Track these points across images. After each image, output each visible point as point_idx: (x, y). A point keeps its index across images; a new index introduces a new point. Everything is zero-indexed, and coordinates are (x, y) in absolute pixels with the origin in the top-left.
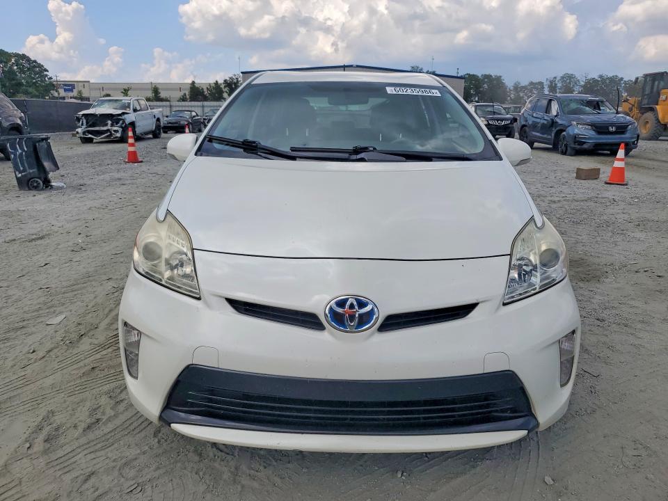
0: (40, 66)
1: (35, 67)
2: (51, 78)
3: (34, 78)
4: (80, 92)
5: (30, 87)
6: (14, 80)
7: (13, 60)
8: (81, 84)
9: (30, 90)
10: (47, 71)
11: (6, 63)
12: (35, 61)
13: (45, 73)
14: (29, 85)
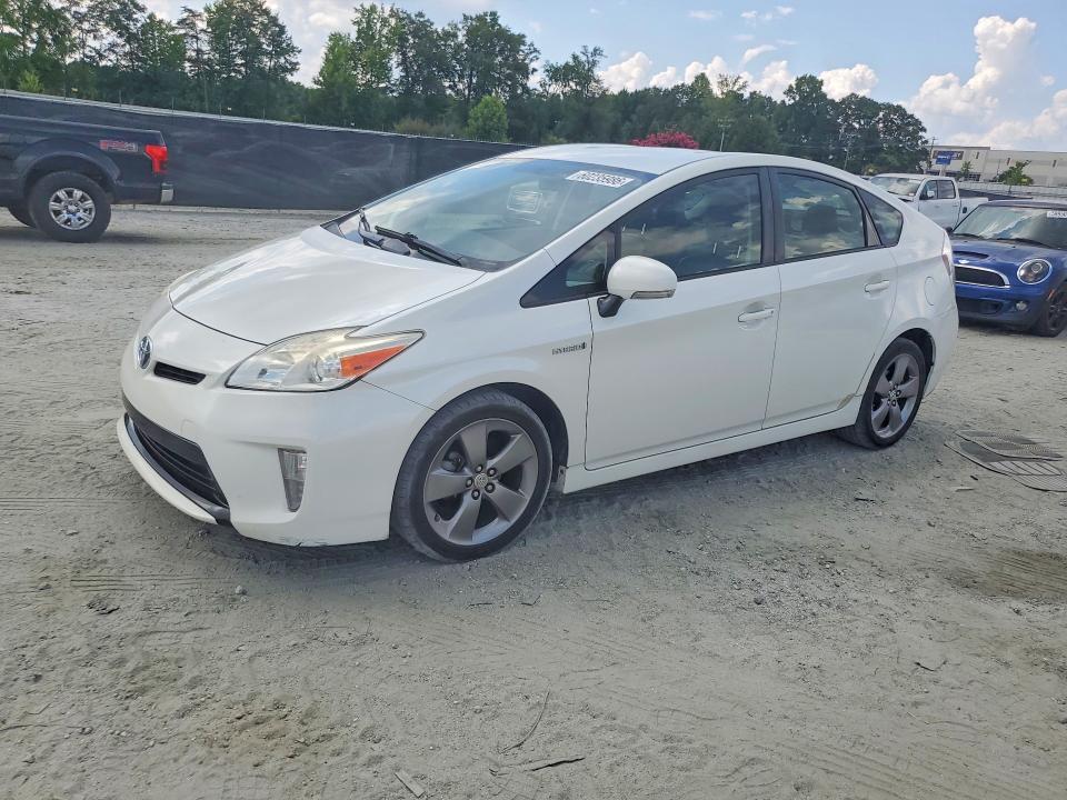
0: (917, 122)
1: (909, 124)
2: (926, 142)
3: (901, 142)
4: (967, 165)
5: (892, 154)
6: (872, 143)
7: (881, 114)
8: (975, 152)
9: (891, 158)
10: (925, 130)
11: (871, 118)
12: (912, 116)
13: (920, 134)
14: (891, 150)
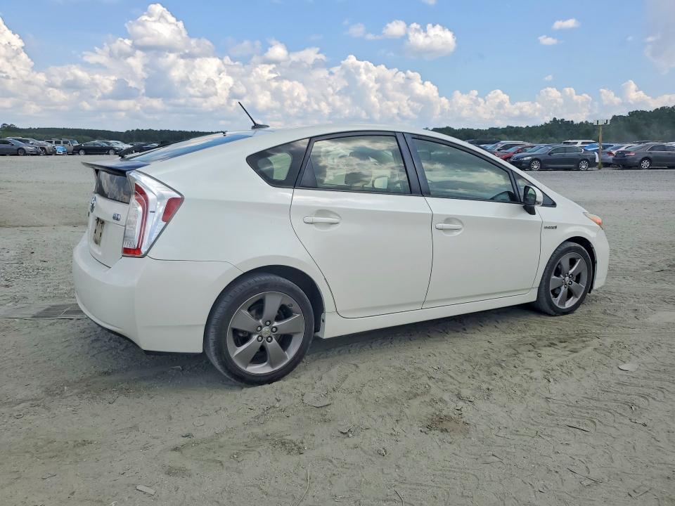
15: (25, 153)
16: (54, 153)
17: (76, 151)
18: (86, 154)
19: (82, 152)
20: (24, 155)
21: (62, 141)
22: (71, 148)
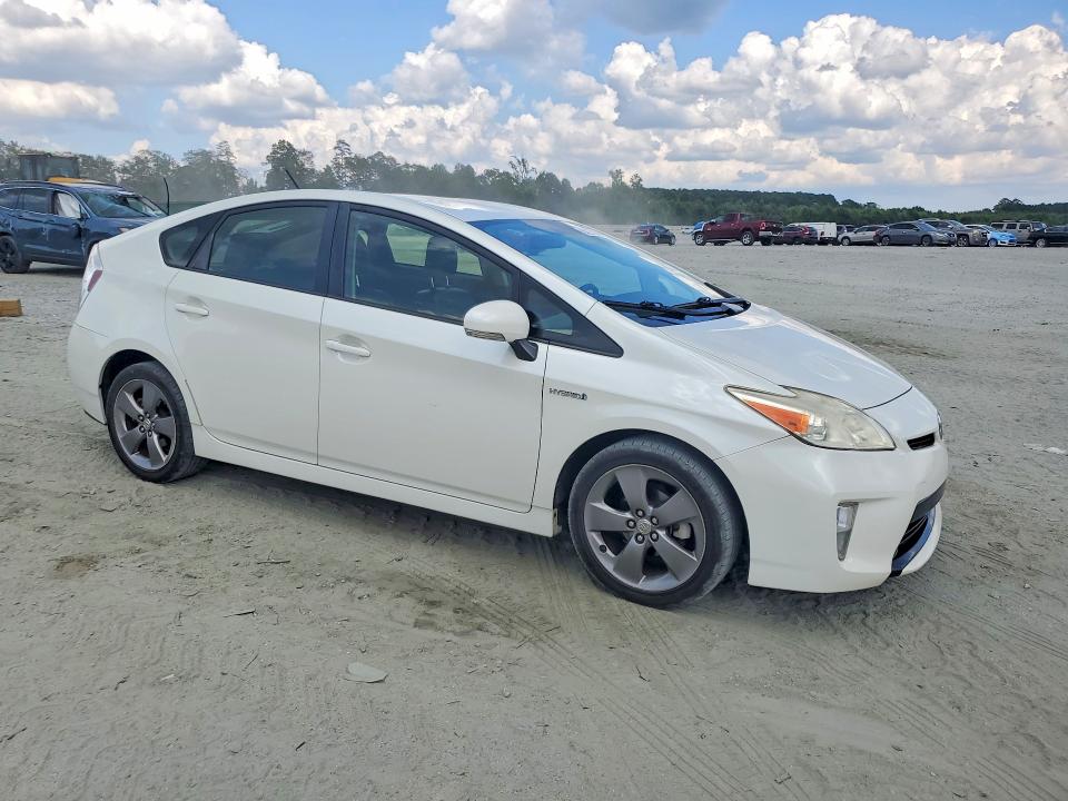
15: (932, 243)
16: (983, 242)
17: (1032, 242)
18: (1048, 245)
19: (1041, 242)
20: (929, 245)
21: (1018, 224)
22: (1025, 233)
